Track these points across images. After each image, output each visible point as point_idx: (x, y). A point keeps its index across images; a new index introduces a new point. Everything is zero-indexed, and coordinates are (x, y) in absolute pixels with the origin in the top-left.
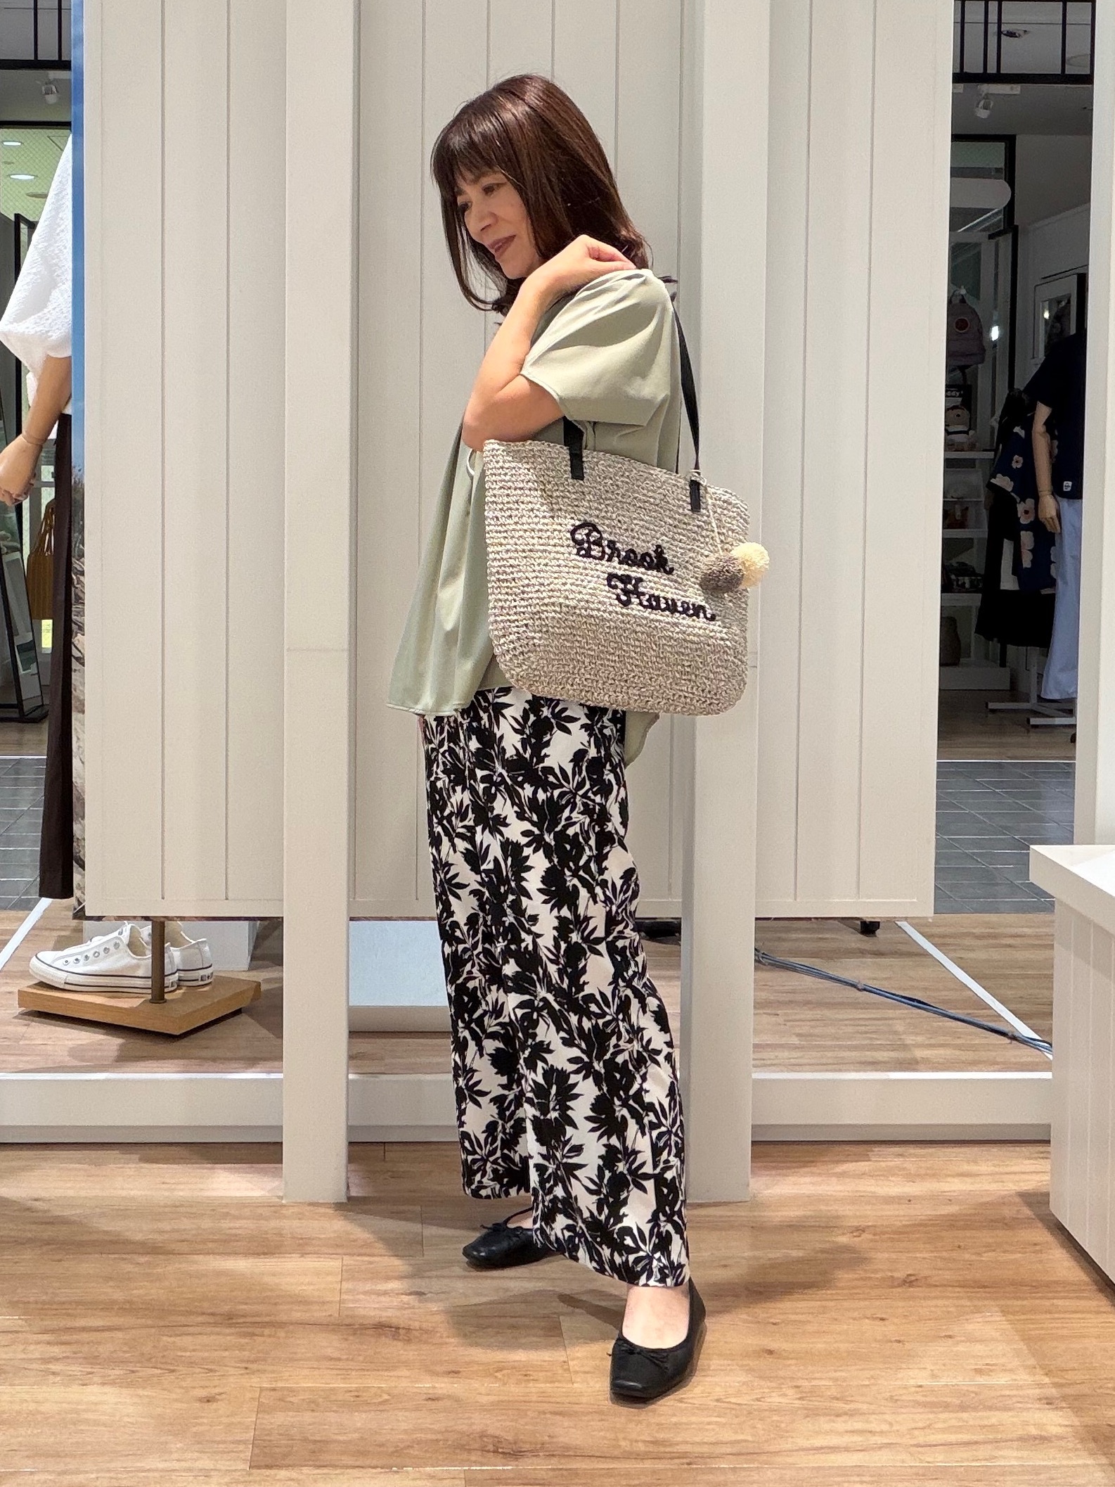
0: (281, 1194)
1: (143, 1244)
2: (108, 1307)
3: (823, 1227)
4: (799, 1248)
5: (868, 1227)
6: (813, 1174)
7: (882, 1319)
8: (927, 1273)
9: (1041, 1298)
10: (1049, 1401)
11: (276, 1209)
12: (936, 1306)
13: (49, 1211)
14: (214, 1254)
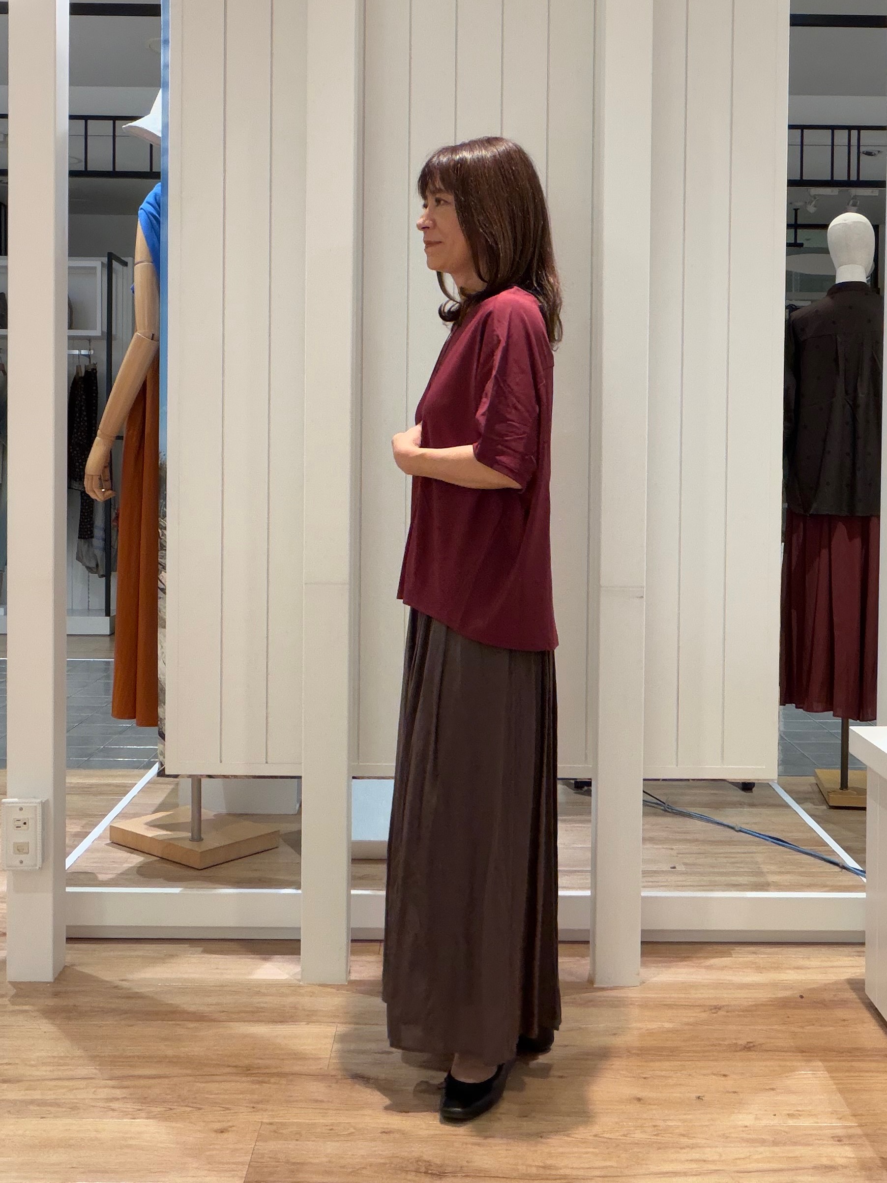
0: (299, 977)
1: (194, 1013)
2: (162, 1060)
3: (691, 1006)
4: (670, 1021)
5: (723, 1006)
6: (686, 965)
7: (725, 1076)
8: (761, 1041)
9: (844, 1061)
10: (839, 1139)
11: (293, 988)
12: (766, 1066)
13: (129, 989)
14: (244, 1021)
